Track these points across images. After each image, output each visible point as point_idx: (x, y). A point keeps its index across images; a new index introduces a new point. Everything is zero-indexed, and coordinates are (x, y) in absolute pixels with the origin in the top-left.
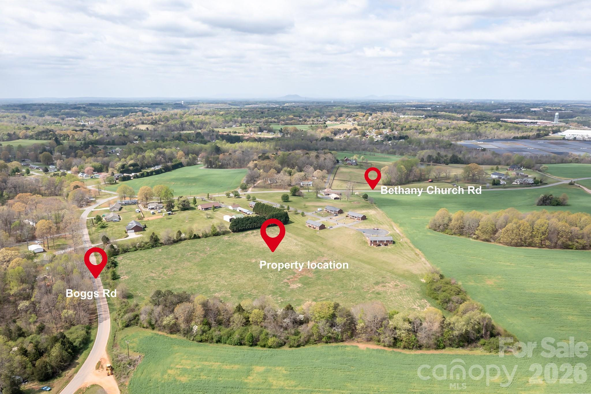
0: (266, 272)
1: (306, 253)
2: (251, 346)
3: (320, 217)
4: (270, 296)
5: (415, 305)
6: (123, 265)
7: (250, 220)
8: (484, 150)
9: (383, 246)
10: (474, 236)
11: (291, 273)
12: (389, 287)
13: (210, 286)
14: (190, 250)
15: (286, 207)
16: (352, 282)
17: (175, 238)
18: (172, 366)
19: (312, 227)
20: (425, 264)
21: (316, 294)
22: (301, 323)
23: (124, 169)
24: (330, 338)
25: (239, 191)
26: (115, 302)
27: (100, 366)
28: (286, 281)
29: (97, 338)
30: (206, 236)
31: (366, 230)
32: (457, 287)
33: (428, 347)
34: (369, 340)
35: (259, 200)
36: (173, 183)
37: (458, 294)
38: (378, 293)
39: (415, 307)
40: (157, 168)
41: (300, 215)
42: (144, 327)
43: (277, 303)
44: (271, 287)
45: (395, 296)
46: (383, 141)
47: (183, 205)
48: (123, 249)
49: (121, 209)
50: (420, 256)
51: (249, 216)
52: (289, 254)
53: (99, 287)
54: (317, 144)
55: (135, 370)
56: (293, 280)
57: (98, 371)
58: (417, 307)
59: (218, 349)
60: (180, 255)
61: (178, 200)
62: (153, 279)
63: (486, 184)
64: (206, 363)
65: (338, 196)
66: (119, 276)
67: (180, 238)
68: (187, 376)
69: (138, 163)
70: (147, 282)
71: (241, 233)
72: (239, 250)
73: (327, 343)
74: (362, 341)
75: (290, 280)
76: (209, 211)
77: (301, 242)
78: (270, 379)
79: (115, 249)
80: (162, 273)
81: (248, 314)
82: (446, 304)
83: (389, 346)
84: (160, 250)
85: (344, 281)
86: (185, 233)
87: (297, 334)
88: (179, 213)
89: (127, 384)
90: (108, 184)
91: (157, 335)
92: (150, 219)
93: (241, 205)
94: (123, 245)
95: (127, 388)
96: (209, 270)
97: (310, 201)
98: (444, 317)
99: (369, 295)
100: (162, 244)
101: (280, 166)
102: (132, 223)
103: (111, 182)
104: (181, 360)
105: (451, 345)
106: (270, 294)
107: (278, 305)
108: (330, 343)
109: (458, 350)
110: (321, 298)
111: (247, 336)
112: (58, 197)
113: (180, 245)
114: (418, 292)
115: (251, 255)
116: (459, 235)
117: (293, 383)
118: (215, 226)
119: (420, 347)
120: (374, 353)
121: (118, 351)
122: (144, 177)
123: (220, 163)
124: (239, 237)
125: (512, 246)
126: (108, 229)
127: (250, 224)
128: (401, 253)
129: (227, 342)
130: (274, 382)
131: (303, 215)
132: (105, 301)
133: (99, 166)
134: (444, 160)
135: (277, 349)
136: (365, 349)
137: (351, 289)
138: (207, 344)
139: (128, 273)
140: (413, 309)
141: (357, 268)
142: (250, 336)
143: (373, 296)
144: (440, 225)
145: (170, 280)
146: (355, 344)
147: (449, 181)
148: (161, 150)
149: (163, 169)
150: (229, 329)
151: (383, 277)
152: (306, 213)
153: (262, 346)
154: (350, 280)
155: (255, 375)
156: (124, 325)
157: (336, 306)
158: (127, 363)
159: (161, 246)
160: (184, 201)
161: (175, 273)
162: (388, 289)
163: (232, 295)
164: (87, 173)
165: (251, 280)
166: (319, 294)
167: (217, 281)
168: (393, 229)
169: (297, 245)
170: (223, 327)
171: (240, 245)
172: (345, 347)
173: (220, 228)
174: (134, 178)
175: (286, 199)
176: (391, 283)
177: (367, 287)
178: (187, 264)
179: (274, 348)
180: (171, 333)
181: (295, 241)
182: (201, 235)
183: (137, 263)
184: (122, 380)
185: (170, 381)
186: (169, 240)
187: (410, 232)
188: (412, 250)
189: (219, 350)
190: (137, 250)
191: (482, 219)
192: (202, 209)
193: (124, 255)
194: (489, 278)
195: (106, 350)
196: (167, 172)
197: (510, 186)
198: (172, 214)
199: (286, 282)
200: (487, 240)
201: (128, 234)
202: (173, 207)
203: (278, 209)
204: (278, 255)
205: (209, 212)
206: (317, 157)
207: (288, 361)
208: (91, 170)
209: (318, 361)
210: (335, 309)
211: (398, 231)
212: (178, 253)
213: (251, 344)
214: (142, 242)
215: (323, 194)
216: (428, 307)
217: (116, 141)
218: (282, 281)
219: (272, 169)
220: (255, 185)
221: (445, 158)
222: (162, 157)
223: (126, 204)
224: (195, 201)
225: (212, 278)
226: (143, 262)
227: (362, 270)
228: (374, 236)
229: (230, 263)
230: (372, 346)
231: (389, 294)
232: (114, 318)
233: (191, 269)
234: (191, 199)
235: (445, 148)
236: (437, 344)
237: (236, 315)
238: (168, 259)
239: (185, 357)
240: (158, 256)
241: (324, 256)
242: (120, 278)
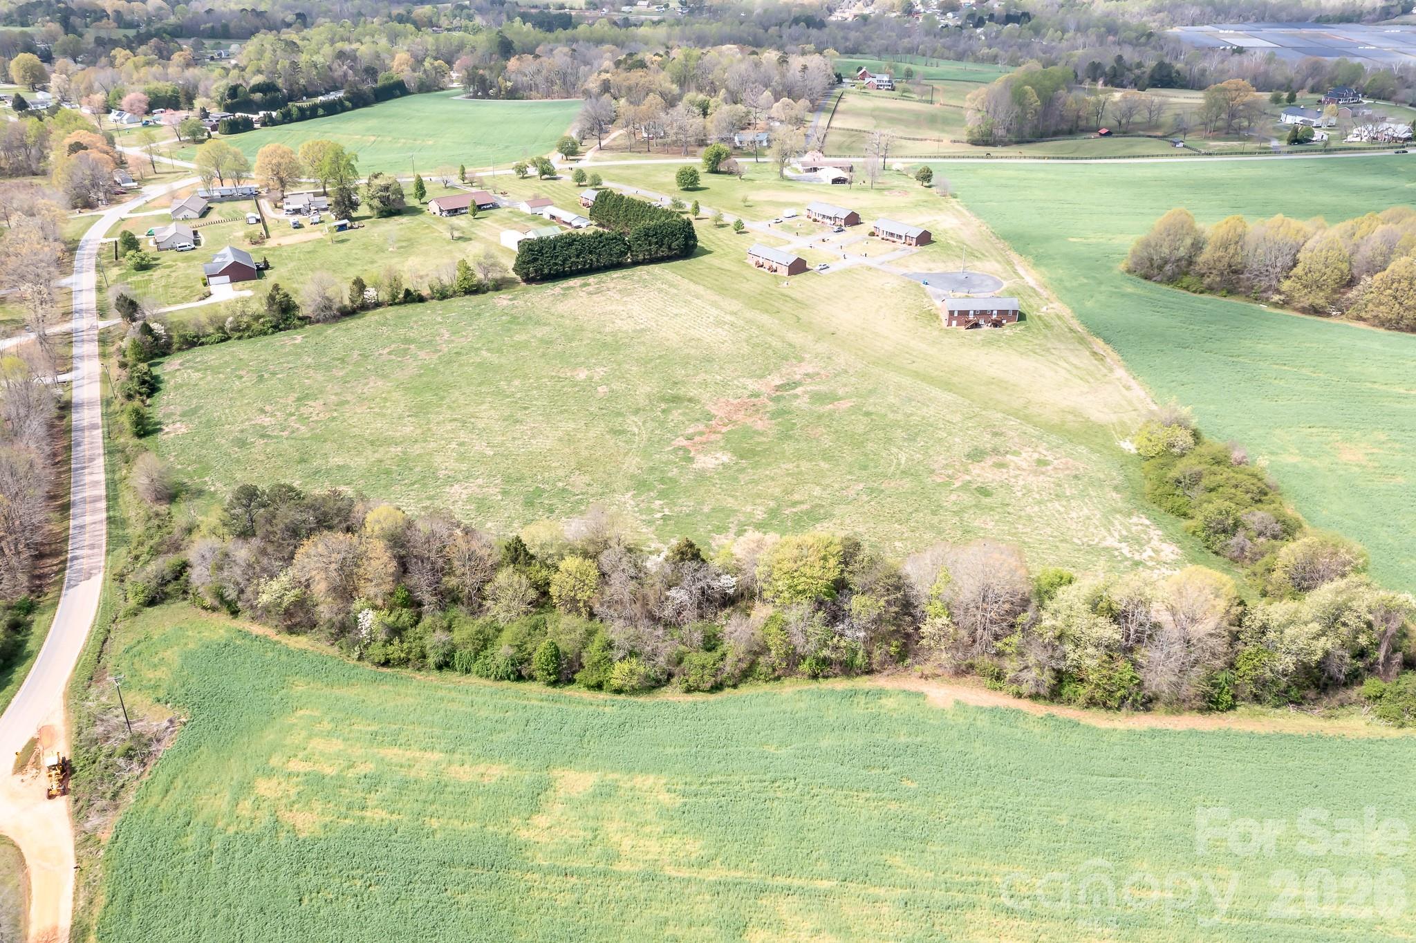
0: (619, 414)
1: (746, 349)
2: (554, 684)
3: (791, 237)
4: (630, 494)
5: (1111, 534)
6: (177, 387)
7: (577, 246)
8: (1240, 51)
9: (986, 328)
10: (1276, 298)
11: (698, 416)
12: (1018, 468)
13: (438, 459)
14: (389, 338)
15: (689, 206)
16: (894, 450)
17: (347, 302)
18: (275, 761)
19: (767, 265)
20: (1128, 388)
21: (777, 491)
22: (728, 601)
23: (236, 99)
24: (825, 662)
25: (556, 160)
26: (132, 513)
27: (32, 760)
28: (681, 442)
29: (45, 644)
30: (443, 295)
31: (932, 275)
32: (1254, 476)
33: (1177, 704)
34: (963, 671)
35: (606, 184)
36: (373, 139)
37: (1260, 501)
38: (984, 491)
39: (1110, 542)
40: (333, 96)
41: (730, 230)
42: (205, 608)
43: (650, 523)
44: (632, 464)
45: (1039, 503)
46: (961, 27)
47: (384, 200)
48: (184, 336)
49: (205, 213)
50: (1108, 360)
51: (581, 232)
52: (693, 352)
53: (91, 460)
54: (781, 37)
55: (145, 778)
56: (704, 438)
57: (19, 777)
58: (1117, 545)
59: (440, 694)
60: (356, 353)
61: (369, 185)
62: (263, 436)
63: (1267, 140)
64: (393, 754)
65: (844, 175)
66: (160, 423)
67: (359, 302)
68: (318, 806)
69: (280, 83)
70: (242, 443)
71: (550, 285)
72: (541, 340)
73: (815, 677)
74: (939, 671)
75: (697, 439)
76: (462, 217)
77: (733, 313)
78: (613, 831)
79: (157, 338)
80: (293, 415)
81: (544, 573)
82: (1222, 537)
83: (1035, 697)
84: (299, 339)
85: (870, 446)
86: (377, 286)
87: (711, 643)
88: (373, 223)
89: (106, 837)
90: (188, 141)
91: (245, 635)
92: (285, 241)
93: (555, 201)
94: (184, 325)
95: (102, 853)
96: (441, 406)
97: (760, 188)
98: (1242, 603)
99: (953, 497)
100: (306, 320)
101: (675, 88)
102: (224, 256)
103: (196, 136)
104: (310, 737)
105: (1257, 699)
106: (627, 490)
107: (653, 528)
108: (826, 677)
109: (1282, 716)
110: (795, 504)
111: (540, 651)
112: (37, 180)
113: (360, 322)
114: (1116, 488)
115: (577, 356)
116: (1224, 292)
117: (696, 847)
118: (471, 264)
119: (1147, 704)
120: (983, 722)
121: (104, 699)
122: (291, 121)
123: (509, 84)
124: (545, 296)
125: (1400, 330)
126: (156, 274)
127: (578, 256)
128: (1048, 350)
129: (474, 668)
130: (627, 843)
131: (739, 228)
132: (99, 510)
133: (170, 93)
134: (1133, 76)
135: (641, 699)
136: (950, 705)
137: (894, 474)
138: (406, 672)
139: (188, 414)
140: (1105, 549)
141: (910, 400)
142: (548, 653)
143: (967, 499)
144: (1166, 263)
145: (316, 438)
146: (912, 683)
147: (1159, 134)
148: (347, 47)
149: (348, 99)
150: (480, 621)
151: (995, 434)
152: (748, 225)
153: (590, 687)
154: (889, 440)
155: (558, 808)
156: (141, 598)
157: (850, 552)
158: (120, 749)
159: (302, 326)
160: (386, 188)
161: (335, 414)
162: (1016, 477)
163: (505, 493)
164: (131, 111)
165: (570, 439)
166: (786, 492)
167: (461, 444)
168: (1015, 272)
169: (719, 323)
170: (460, 612)
171: (545, 324)
172: (881, 693)
173: (486, 271)
174: (264, 124)
175: (691, 183)
176: (1024, 455)
177: (946, 466)
178: (375, 385)
179: (634, 691)
180: (291, 630)
181: (714, 311)
182: (425, 292)
183: (220, 380)
184: (94, 820)
185: (257, 828)
186: (328, 308)
187: (1067, 284)
188: (1082, 341)
189: (442, 699)
190: (229, 338)
191: (1309, 245)
192: (441, 211)
193: (188, 355)
194: (1346, 440)
195: (65, 694)
196: (359, 107)
197: (1341, 146)
198: (351, 228)
199: (680, 448)
200: (1316, 311)
201: (212, 288)
202: (354, 205)
203: (664, 211)
204: (660, 357)
205: (461, 221)
206: (783, 61)
207: (678, 750)
208: (140, 101)
209: (783, 752)
210: (847, 564)
211: (1032, 283)
212: (352, 349)
213: (553, 678)
214: (243, 313)
215: (800, 168)
216: (1155, 543)
217: (232, 25)
218: (669, 443)
219: (651, 95)
220: (603, 143)
221: (1137, 72)
222: (351, 68)
223: (224, 198)
224: (421, 190)
225: (447, 432)
226: (241, 377)
227: (925, 409)
228: (958, 294)
229: (509, 382)
230: (976, 695)
231: (1019, 494)
232: (117, 571)
233: (385, 399)
234: (407, 182)
235: (1135, 43)
236: (1212, 696)
237: (504, 577)
238: (317, 367)
239: (327, 726)
240: (290, 358)
241: (801, 360)
242: (161, 430)
